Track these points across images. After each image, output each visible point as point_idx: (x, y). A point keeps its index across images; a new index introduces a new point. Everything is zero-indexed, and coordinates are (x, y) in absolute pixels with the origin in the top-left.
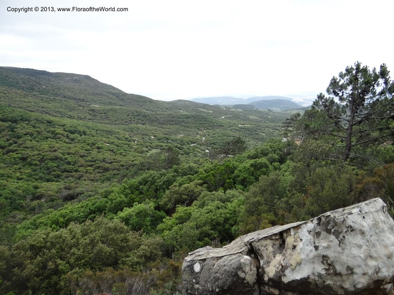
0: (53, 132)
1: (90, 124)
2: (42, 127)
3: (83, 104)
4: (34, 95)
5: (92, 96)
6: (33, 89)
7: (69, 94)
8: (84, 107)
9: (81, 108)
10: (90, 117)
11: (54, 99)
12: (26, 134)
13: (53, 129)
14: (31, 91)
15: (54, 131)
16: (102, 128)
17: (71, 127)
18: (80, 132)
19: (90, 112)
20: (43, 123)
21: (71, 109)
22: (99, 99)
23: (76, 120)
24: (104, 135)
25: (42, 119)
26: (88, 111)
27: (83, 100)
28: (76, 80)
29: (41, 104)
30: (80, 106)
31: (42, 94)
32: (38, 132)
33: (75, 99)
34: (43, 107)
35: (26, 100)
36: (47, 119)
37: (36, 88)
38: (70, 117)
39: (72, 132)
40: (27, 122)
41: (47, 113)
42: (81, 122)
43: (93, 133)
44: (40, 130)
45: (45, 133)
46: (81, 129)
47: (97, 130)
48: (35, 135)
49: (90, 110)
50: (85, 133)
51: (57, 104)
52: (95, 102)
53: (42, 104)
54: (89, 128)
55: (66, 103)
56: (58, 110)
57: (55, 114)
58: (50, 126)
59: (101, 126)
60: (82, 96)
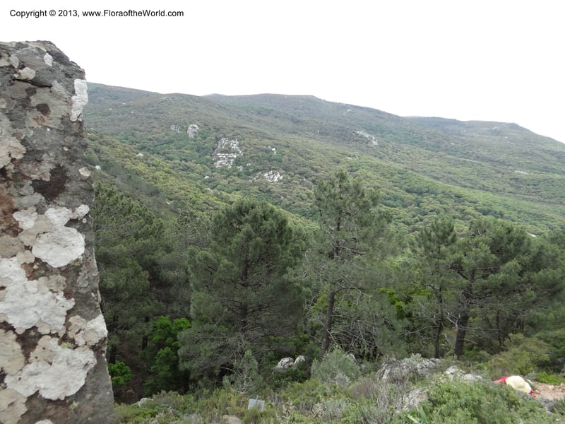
0: (462, 211)
1: (510, 201)
2: (450, 202)
3: (502, 168)
4: (440, 156)
5: (517, 158)
6: (439, 147)
7: (485, 153)
8: (503, 174)
9: (500, 175)
10: (511, 189)
11: (465, 161)
12: (431, 211)
13: (461, 207)
14: (436, 149)
15: (464, 210)
16: (527, 209)
17: (484, 205)
18: (495, 212)
19: (512, 182)
20: (452, 197)
21: (486, 177)
22: (528, 161)
23: (491, 195)
24: (529, 219)
25: (450, 192)
26: (508, 180)
27: (503, 163)
28: (495, 131)
29: (447, 168)
30: (499, 172)
31: (449, 154)
32: (445, 209)
33: (492, 161)
34: (449, 173)
35: (431, 163)
36: (456, 192)
37: (443, 146)
38: (484, 188)
39: (485, 213)
40: (433, 195)
41: (454, 181)
42: (497, 197)
43: (514, 215)
44: (448, 207)
45: (453, 211)
46: (498, 209)
47: (519, 212)
48: (441, 213)
49: (511, 179)
50: (502, 215)
51: (467, 169)
52: (520, 166)
53: (449, 168)
54: (508, 207)
55: (479, 167)
56: (468, 177)
57: (463, 183)
58: (460, 202)
59: (526, 205)
60: (502, 157)
